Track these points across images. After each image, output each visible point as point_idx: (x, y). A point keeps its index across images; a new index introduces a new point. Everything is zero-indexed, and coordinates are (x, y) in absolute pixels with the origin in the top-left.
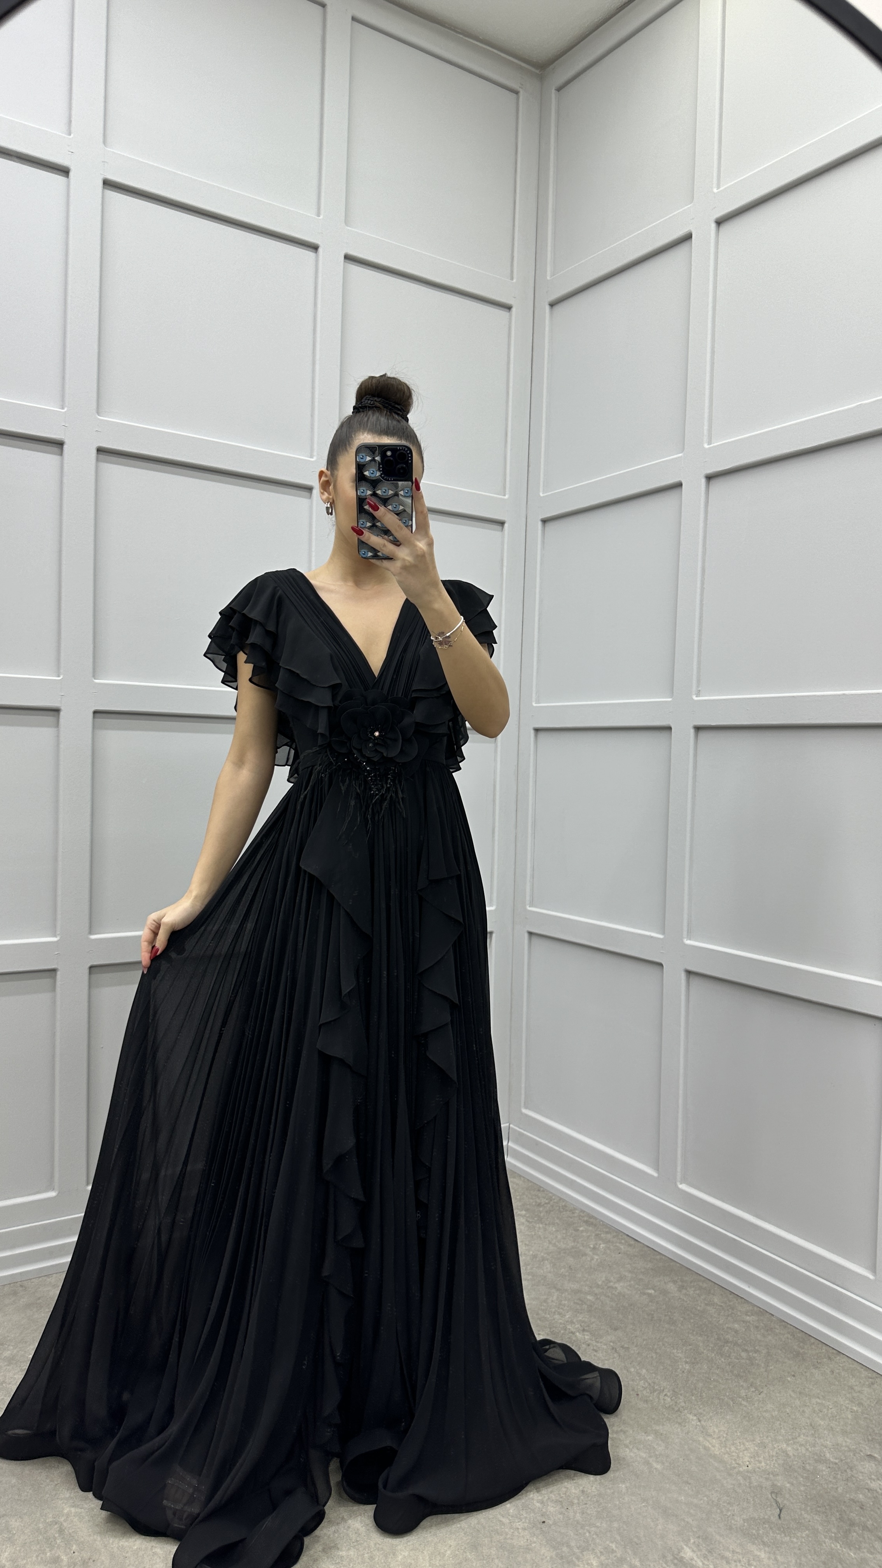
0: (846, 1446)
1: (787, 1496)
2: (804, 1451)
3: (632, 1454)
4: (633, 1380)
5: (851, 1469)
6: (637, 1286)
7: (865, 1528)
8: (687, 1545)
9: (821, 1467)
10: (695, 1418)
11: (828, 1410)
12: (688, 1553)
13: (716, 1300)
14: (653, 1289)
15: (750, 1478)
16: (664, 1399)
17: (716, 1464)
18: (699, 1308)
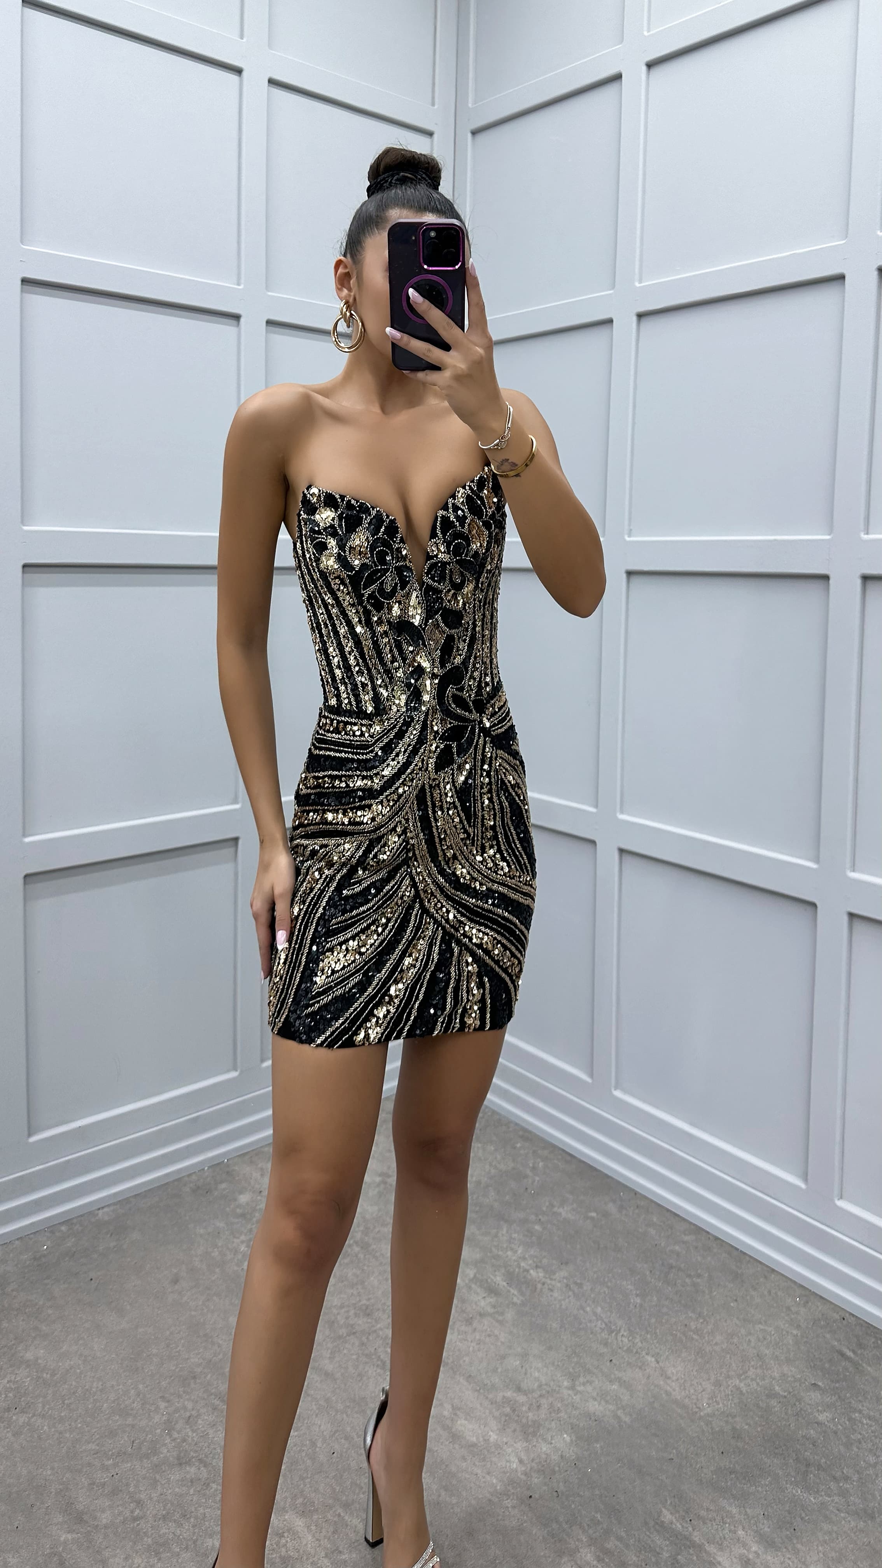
0: (792, 1377)
1: (747, 1439)
2: (755, 1386)
3: (601, 1408)
4: (590, 1321)
5: (800, 1401)
7: (819, 1467)
8: (665, 1508)
9: (774, 1402)
10: (653, 1359)
11: (771, 1336)
12: (667, 1516)
13: (655, 1220)
15: (711, 1423)
16: (622, 1341)
17: (679, 1411)
18: (640, 1230)
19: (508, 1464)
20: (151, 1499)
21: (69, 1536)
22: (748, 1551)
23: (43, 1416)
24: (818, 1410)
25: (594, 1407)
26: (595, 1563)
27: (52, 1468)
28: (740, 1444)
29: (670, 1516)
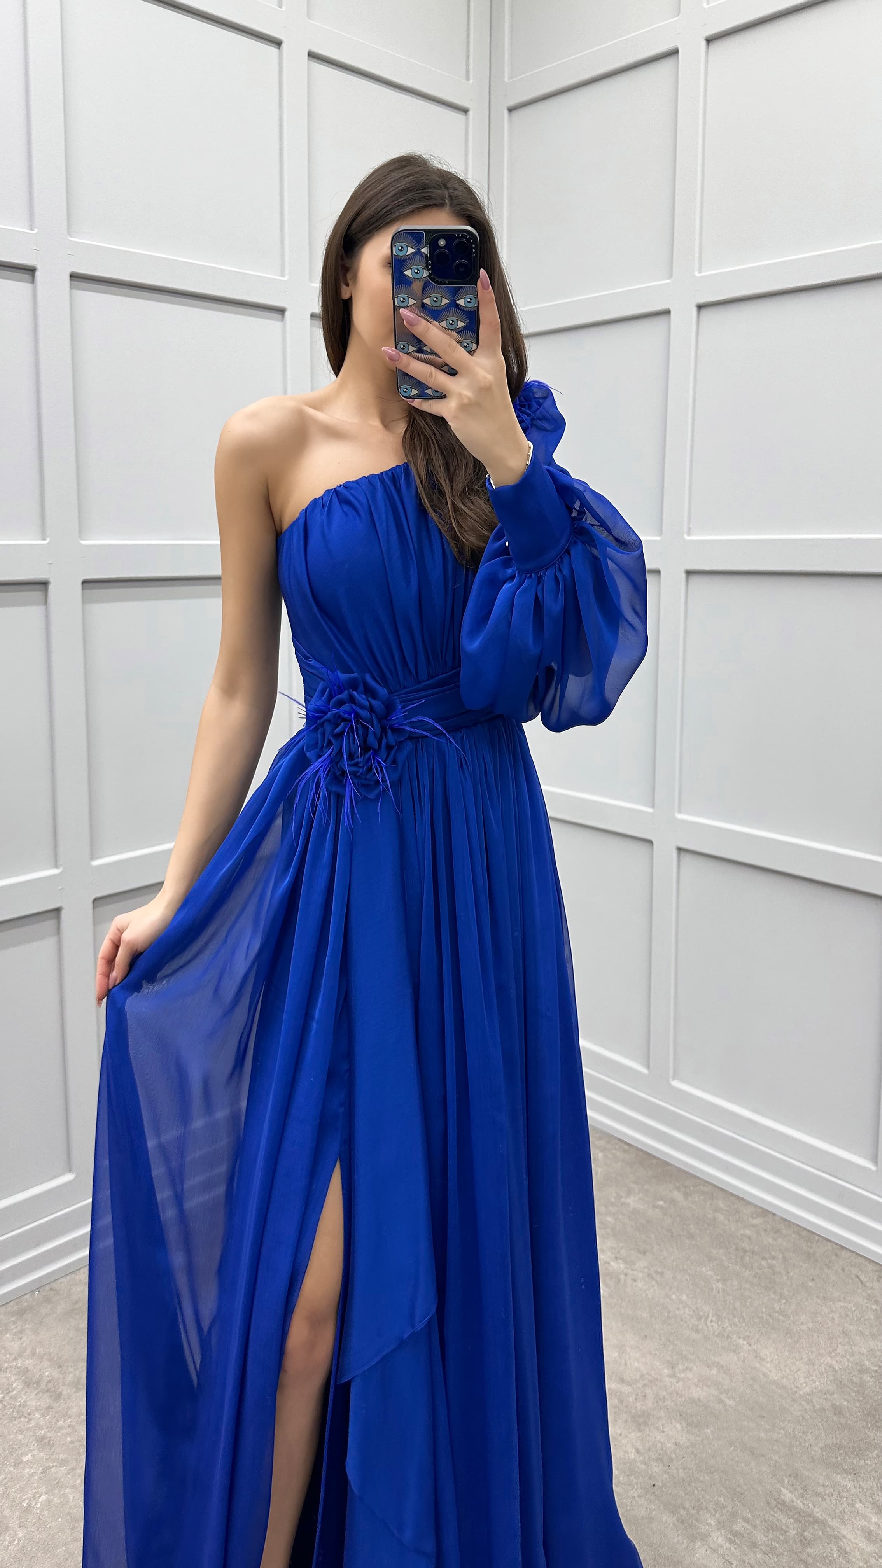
2: (847, 1363)
3: (704, 1393)
4: (678, 1309)
6: (646, 1199)
8: (784, 1487)
9: (865, 1377)
10: (745, 1342)
11: (852, 1312)
12: (787, 1495)
13: (721, 1204)
14: (662, 1199)
15: (812, 1401)
16: (712, 1326)
17: (779, 1391)
18: (709, 1216)
19: (626, 1454)
25: (697, 1393)
26: (728, 1545)
28: (842, 1420)
29: (790, 1495)
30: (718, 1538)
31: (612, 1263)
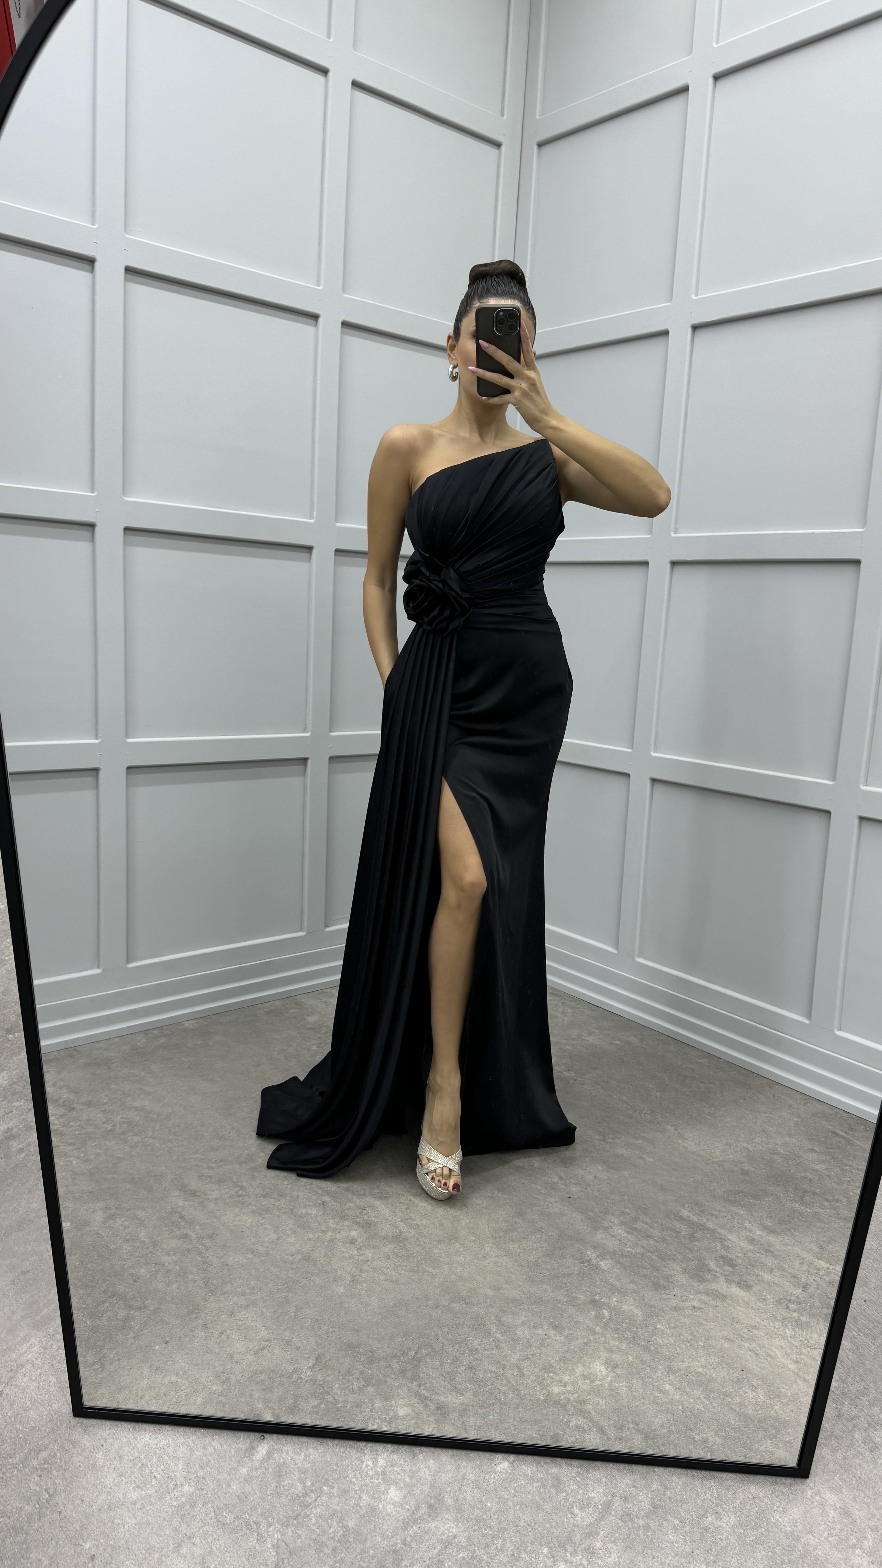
0: (792, 1144)
1: (753, 1176)
2: (761, 1147)
3: (628, 1152)
4: (617, 1104)
5: (799, 1158)
6: (605, 1039)
7: (815, 1194)
8: (684, 1209)
9: (775, 1157)
10: (672, 1128)
11: (775, 1120)
12: (685, 1213)
13: (672, 1048)
14: (619, 1041)
15: (723, 1165)
17: (695, 1157)
18: (659, 1054)
19: (550, 1179)
20: (252, 1186)
21: (186, 1203)
22: (753, 1234)
23: (154, 1138)
24: (815, 1164)
26: (625, 1234)
27: (167, 1166)
28: (747, 1178)
29: (688, 1213)
30: (620, 1231)
31: (565, 1073)
